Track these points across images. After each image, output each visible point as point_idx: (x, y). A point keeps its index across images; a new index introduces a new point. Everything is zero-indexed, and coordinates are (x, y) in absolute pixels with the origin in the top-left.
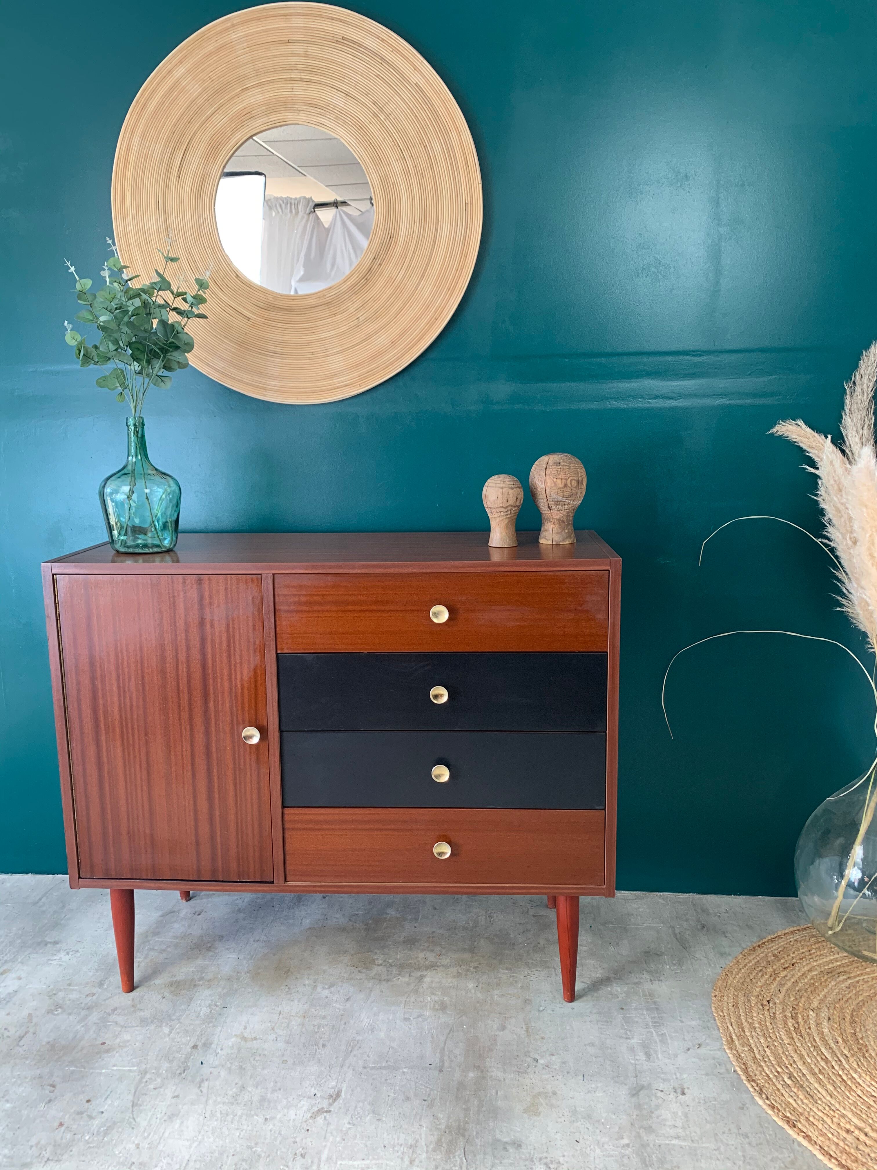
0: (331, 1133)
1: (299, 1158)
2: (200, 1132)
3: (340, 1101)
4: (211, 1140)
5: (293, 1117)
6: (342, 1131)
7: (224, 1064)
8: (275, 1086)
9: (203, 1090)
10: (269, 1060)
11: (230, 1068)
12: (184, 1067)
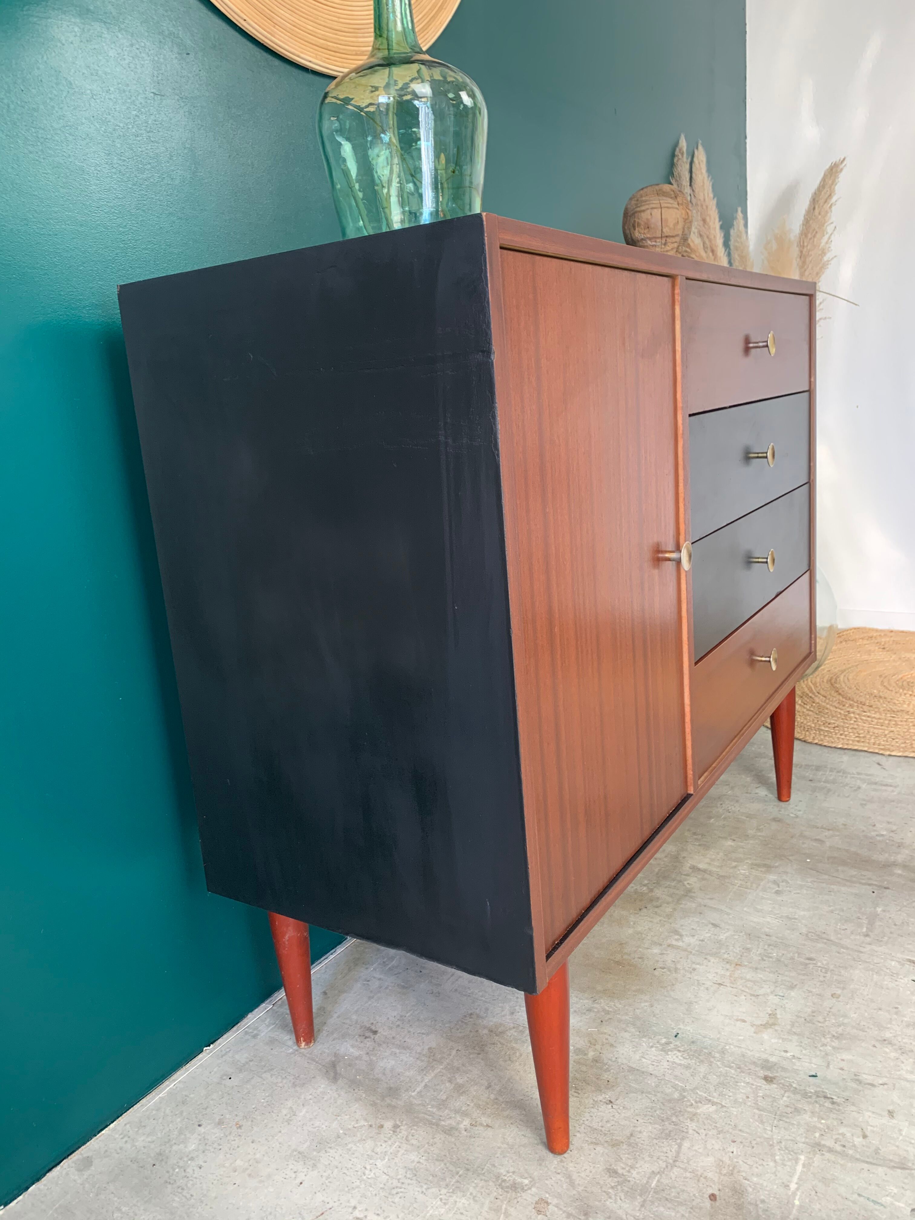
7: (823, 1053)
8: (888, 1011)
9: (881, 1082)
10: (828, 1009)
11: (834, 1048)
12: (818, 1096)
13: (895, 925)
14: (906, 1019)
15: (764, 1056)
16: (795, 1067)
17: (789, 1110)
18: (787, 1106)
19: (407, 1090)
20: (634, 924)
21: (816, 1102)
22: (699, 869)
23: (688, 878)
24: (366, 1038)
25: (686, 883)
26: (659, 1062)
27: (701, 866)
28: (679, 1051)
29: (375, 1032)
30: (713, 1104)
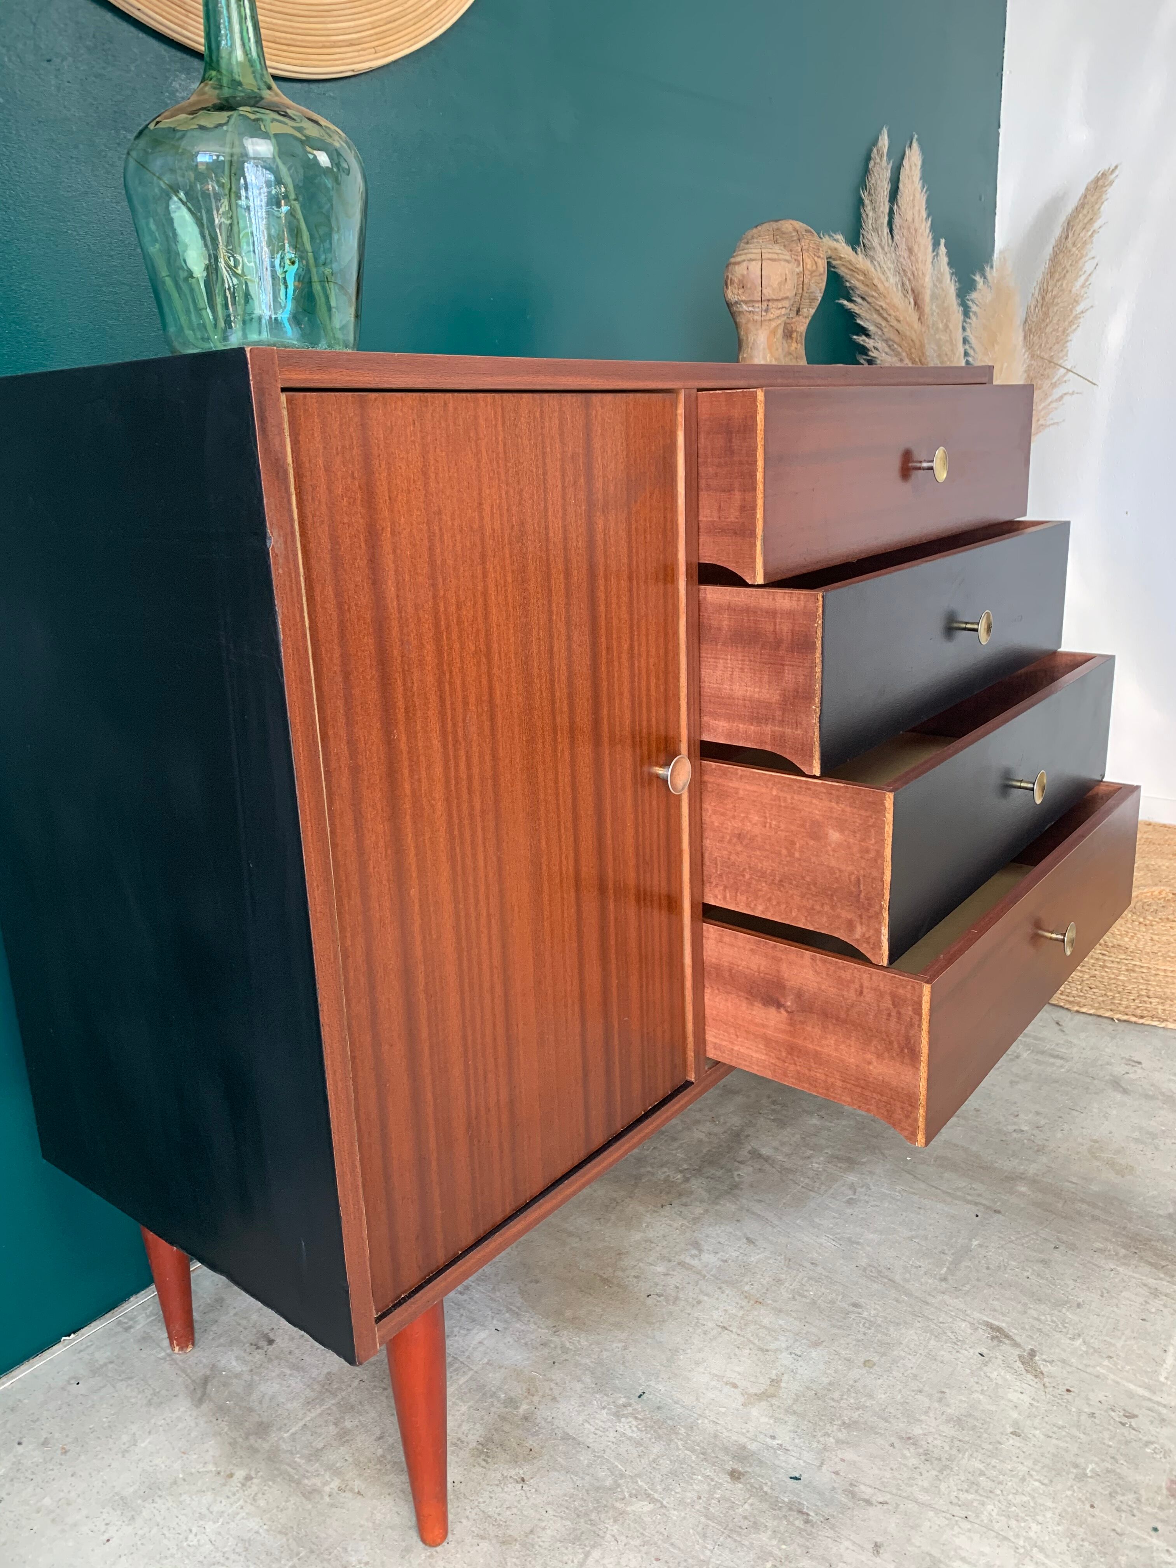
0: (1086, 1366)
1: (1133, 1422)
2: (1006, 1538)
3: (1013, 1332)
4: (1034, 1527)
5: (1026, 1398)
6: (1087, 1353)
7: (821, 1447)
8: (930, 1396)
9: (881, 1500)
10: (851, 1383)
11: (838, 1441)
12: (790, 1509)
13: (988, 1268)
14: (949, 1411)
15: (743, 1440)
16: (777, 1462)
17: (745, 1524)
18: (745, 1518)
19: (280, 1429)
20: (647, 1226)
21: (785, 1516)
22: (760, 1156)
23: (742, 1166)
24: (258, 1348)
25: (736, 1173)
26: (605, 1430)
27: (765, 1151)
28: (636, 1418)
29: (271, 1342)
30: (652, 1500)
